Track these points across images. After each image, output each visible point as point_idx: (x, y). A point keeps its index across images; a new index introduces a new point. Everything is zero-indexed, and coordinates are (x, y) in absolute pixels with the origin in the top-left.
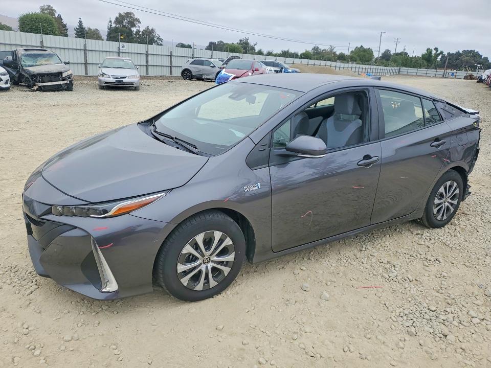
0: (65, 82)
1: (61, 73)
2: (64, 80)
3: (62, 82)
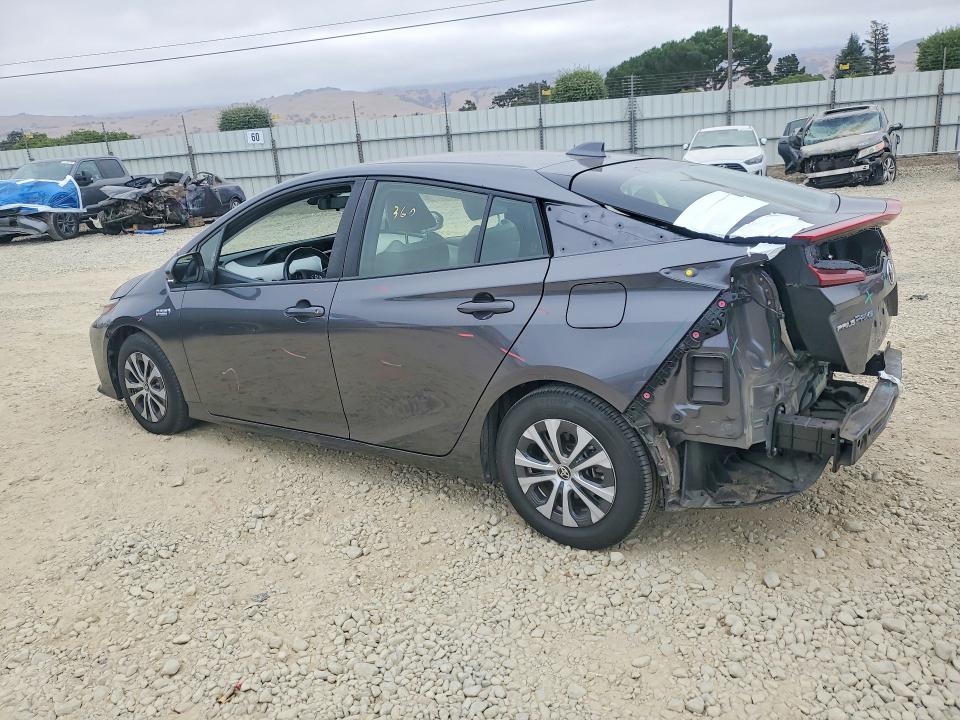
0: (860, 168)
1: (856, 151)
2: (859, 163)
3: (852, 170)
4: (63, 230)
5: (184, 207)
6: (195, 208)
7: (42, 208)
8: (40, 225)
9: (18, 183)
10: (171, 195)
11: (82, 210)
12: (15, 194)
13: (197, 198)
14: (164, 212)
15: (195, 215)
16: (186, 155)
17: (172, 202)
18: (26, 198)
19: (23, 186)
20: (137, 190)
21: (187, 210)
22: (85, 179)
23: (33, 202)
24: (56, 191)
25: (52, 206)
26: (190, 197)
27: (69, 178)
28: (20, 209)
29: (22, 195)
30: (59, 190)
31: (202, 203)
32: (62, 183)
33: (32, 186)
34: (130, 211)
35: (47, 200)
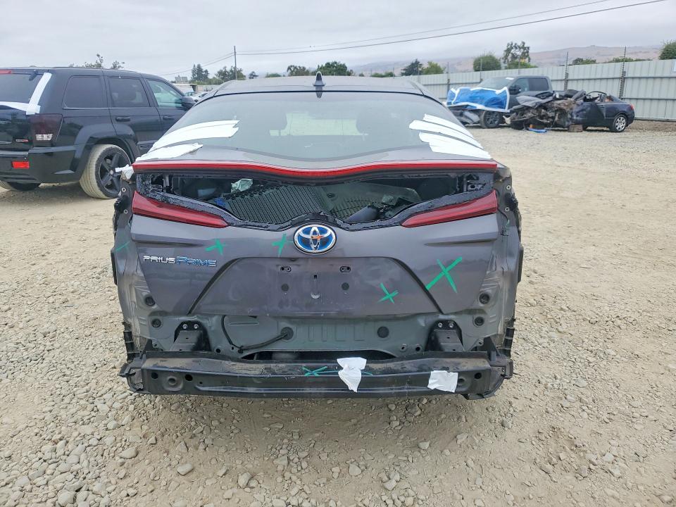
4: (489, 122)
5: (569, 116)
6: (578, 118)
7: (479, 107)
8: (475, 117)
9: (472, 90)
10: (562, 107)
11: (506, 110)
12: (467, 97)
13: (582, 110)
14: (553, 118)
15: (577, 123)
16: (619, 78)
17: (562, 112)
18: (473, 99)
19: (473, 91)
20: (540, 100)
21: (571, 119)
22: (515, 90)
23: (476, 102)
24: (492, 96)
25: (486, 106)
26: (576, 109)
27: (506, 89)
28: (467, 105)
29: (471, 97)
30: (495, 96)
31: (586, 115)
32: (498, 92)
33: (477, 93)
34: (529, 115)
35: (484, 101)
